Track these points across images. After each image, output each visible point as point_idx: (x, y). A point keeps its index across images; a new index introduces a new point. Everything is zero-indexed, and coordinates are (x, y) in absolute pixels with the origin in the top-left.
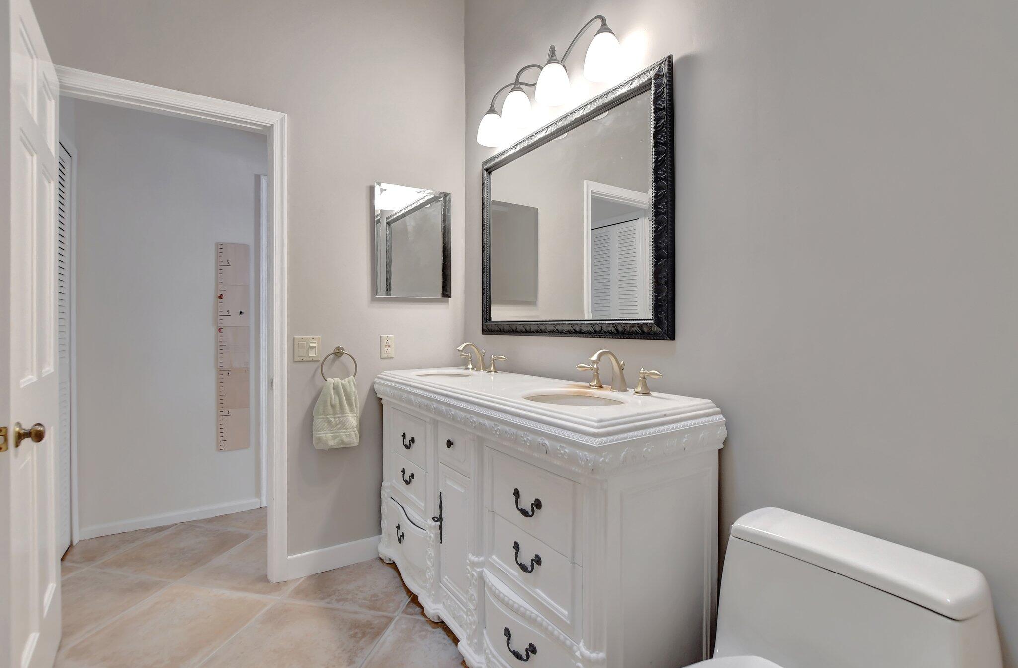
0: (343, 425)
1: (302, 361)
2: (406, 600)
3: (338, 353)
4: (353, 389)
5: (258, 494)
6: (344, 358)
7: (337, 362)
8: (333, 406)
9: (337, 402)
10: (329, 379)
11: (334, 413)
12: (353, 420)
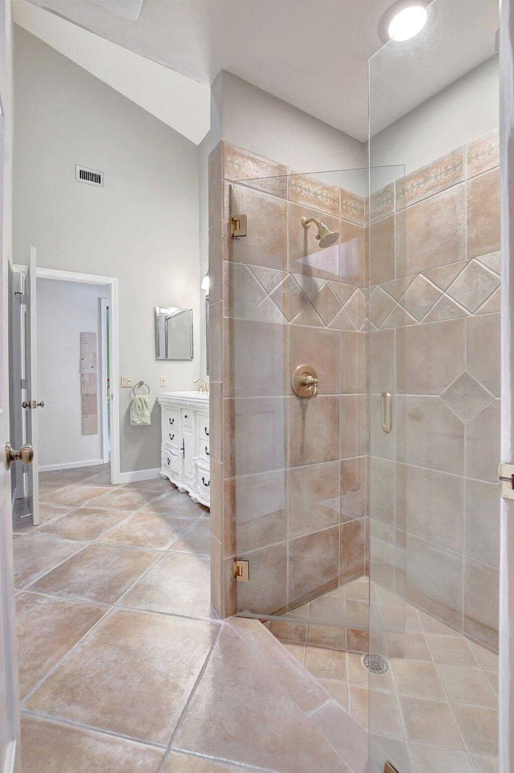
0: (143, 415)
1: (125, 387)
2: (171, 488)
3: (141, 384)
4: (147, 400)
5: (102, 457)
6: (144, 386)
7: (140, 388)
8: (139, 407)
9: (141, 404)
10: (137, 395)
11: (139, 410)
12: (148, 413)
